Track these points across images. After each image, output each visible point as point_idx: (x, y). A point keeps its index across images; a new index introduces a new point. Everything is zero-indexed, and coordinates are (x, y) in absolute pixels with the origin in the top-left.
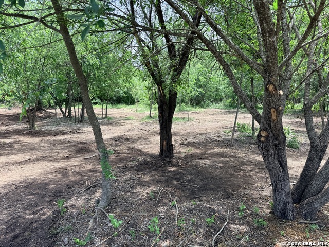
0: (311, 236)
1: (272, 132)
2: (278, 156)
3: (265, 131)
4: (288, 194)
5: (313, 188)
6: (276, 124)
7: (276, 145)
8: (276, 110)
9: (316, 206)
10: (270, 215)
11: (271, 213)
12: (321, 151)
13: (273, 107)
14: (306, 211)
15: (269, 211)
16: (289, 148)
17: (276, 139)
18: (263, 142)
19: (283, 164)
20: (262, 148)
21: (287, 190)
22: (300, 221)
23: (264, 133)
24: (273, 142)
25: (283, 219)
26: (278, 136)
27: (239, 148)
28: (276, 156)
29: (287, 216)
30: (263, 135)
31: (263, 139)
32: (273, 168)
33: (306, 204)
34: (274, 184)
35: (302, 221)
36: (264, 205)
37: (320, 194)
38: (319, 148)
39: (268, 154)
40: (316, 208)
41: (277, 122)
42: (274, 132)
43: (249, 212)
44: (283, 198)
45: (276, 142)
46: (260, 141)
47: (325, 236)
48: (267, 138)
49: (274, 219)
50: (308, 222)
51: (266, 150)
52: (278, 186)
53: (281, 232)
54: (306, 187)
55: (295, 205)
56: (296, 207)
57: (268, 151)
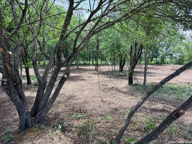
0: (41, 132)
1: (11, 78)
2: (18, 92)
3: (6, 78)
4: (28, 113)
5: (41, 106)
6: (12, 73)
7: (15, 86)
8: (9, 64)
9: (43, 115)
10: (19, 129)
11: (19, 128)
12: (44, 85)
13: (7, 62)
14: (39, 120)
15: (18, 127)
16: (35, 87)
17: (15, 82)
18: (6, 85)
19: (22, 96)
20: (6, 89)
21: (26, 111)
22: (36, 126)
23: (5, 80)
24: (13, 84)
25: (26, 129)
26: (16, 80)
27: (3, 92)
28: (17, 93)
29: (29, 126)
30: (5, 81)
31: (5, 84)
32: (15, 100)
33: (39, 116)
34: (18, 110)
35: (37, 126)
36: (15, 125)
37: (44, 108)
38: (42, 84)
39: (11, 92)
40: (44, 116)
41: (12, 72)
42: (12, 78)
43: (3, 133)
44: (25, 116)
45: (15, 84)
46: (4, 85)
47: (48, 129)
48: (8, 82)
49: (21, 131)
50: (40, 125)
51: (9, 90)
52: (21, 110)
53: (24, 137)
54: (38, 106)
55: (33, 118)
56: (33, 119)
57: (10, 90)
